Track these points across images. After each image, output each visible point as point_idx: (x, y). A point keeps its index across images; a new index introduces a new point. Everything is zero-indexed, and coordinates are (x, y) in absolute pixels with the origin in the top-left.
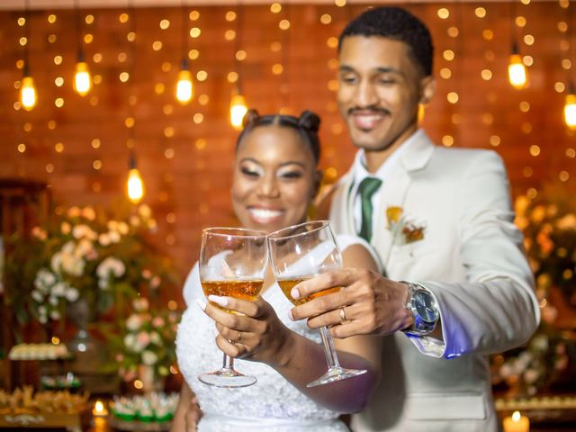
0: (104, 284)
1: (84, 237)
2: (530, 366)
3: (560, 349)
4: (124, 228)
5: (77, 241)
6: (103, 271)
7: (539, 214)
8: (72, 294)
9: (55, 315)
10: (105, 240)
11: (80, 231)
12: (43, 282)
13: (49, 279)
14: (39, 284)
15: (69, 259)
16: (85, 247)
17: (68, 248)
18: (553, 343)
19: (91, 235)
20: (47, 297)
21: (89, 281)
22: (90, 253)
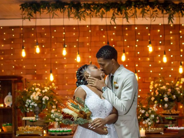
0: (44, 102)
1: (38, 91)
2: (149, 121)
3: (158, 118)
4: (48, 88)
5: (36, 92)
6: (44, 99)
7: (156, 85)
8: (36, 105)
9: (31, 110)
10: (43, 91)
11: (37, 89)
12: (28, 102)
13: (30, 101)
14: (27, 102)
15: (35, 96)
16: (39, 93)
17: (34, 93)
18: (155, 116)
19: (40, 90)
20: (29, 106)
21: (40, 102)
22: (40, 94)
